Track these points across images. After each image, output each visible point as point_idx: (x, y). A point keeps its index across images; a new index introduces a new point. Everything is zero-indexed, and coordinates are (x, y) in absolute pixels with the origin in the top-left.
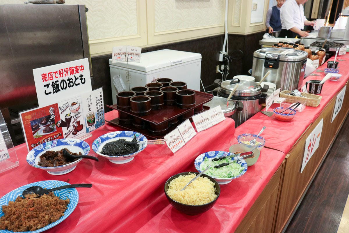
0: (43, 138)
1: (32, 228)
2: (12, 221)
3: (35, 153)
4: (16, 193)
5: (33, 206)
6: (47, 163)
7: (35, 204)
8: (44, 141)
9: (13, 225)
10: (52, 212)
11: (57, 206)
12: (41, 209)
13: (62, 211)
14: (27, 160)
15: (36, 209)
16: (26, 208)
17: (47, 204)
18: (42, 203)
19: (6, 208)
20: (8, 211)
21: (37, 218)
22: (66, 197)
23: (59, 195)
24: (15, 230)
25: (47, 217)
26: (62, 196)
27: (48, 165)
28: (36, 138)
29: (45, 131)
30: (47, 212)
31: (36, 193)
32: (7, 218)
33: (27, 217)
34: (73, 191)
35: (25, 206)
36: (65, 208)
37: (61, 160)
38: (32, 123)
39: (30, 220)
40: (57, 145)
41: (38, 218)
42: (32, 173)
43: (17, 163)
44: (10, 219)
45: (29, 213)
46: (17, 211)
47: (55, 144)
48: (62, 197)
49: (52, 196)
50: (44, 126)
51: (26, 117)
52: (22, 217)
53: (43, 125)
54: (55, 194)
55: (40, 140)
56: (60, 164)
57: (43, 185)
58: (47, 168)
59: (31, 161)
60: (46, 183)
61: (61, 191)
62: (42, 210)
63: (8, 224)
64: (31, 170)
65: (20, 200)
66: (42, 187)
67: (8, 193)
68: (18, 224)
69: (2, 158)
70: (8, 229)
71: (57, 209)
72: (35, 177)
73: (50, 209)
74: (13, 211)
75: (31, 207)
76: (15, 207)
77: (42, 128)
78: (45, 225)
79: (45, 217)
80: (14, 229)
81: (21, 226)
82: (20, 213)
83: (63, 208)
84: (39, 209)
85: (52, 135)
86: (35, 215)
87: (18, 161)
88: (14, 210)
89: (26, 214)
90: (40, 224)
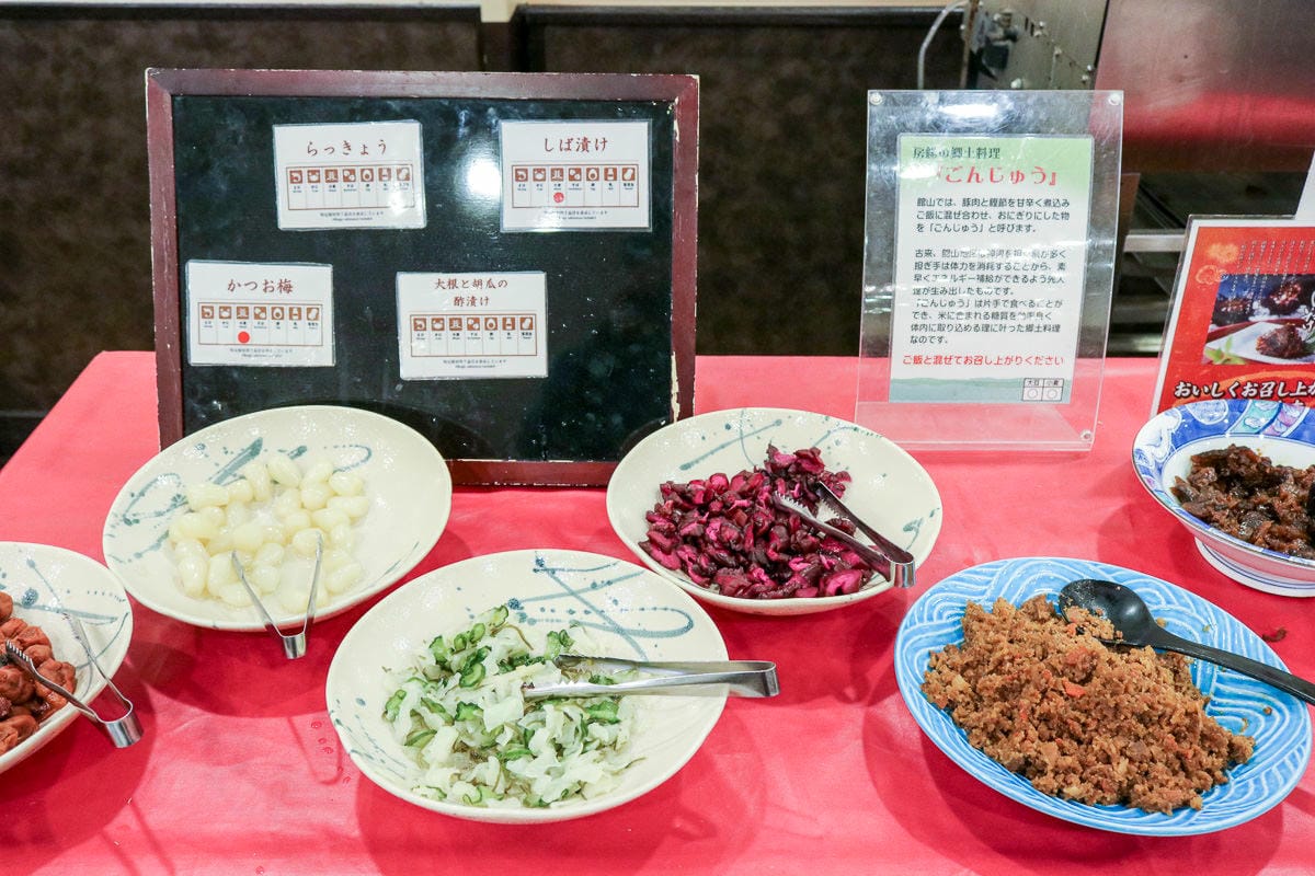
0: (1240, 374)
1: (1042, 773)
2: (981, 690)
3: (1181, 429)
4: (1037, 576)
5: (1083, 682)
6: (1214, 505)
7: (1095, 680)
8: (1240, 388)
9: (976, 709)
10: (1153, 760)
11: (1185, 745)
12: (1110, 717)
13: (1196, 782)
14: (1136, 447)
15: (1092, 705)
16: (1054, 669)
17: (1146, 709)
18: (1126, 691)
19: (981, 621)
20: (980, 643)
21: (1080, 742)
22: (1240, 720)
23: (1212, 690)
24: (977, 737)
25: (1121, 768)
26: (1224, 701)
27: (1217, 516)
28: (1211, 362)
29: (1268, 345)
30: (1132, 744)
31: (1117, 621)
32: (968, 665)
33: (1041, 715)
34: (1287, 712)
35: (1053, 659)
36: (1218, 774)
37: (1289, 523)
38: (1227, 284)
39: (1047, 734)
40: (1296, 436)
41: (1084, 746)
42: (1129, 511)
43: (1085, 437)
44: (978, 676)
45: (1056, 705)
46: (1012, 661)
47: (1288, 426)
48: (1220, 705)
49: (1176, 672)
50: (1275, 317)
51: (1215, 251)
52: (1025, 702)
53: (1271, 314)
54: (1195, 671)
55: (1224, 378)
56: (1276, 542)
57: (1159, 603)
58: (1211, 530)
59: (1151, 460)
60: (1175, 601)
61: (1226, 674)
62: (1113, 726)
63: (961, 692)
64: (1129, 496)
65: (1043, 614)
66: (1151, 608)
67: (1010, 561)
68: (998, 723)
69: (1040, 393)
70: (955, 714)
71: (1179, 756)
72: (1130, 538)
73: (1152, 741)
74: (998, 655)
75: (1072, 680)
76: (1011, 642)
77: (1264, 323)
78: (1098, 797)
79: (1114, 764)
80: (974, 731)
81: (1004, 739)
82: (1023, 677)
83: (1209, 771)
84: (1102, 710)
85: (1289, 375)
86: (1078, 729)
87: (1092, 430)
88: (1006, 651)
89: (1042, 700)
90: (1083, 780)
